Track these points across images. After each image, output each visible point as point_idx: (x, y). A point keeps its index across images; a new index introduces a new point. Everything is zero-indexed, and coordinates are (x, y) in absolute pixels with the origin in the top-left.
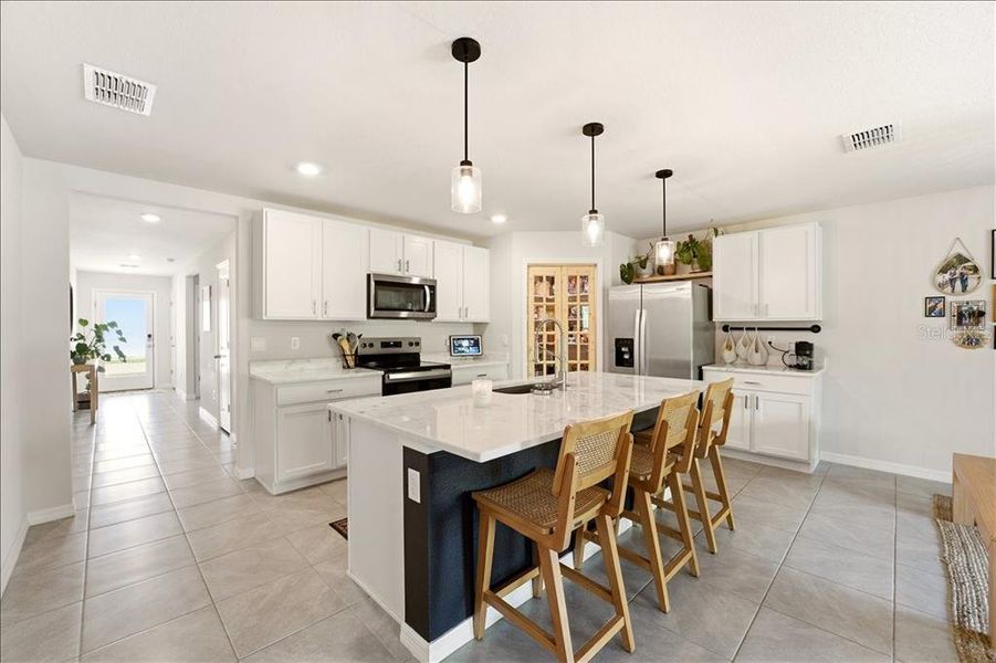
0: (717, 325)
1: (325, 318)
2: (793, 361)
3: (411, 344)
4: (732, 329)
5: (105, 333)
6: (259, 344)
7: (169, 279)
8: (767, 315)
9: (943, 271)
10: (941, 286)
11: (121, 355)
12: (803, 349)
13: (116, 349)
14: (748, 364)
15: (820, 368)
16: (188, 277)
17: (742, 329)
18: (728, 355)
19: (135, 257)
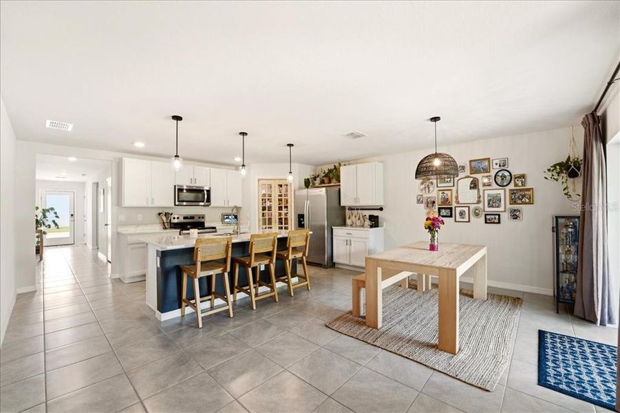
0: (347, 207)
1: (153, 206)
3: (200, 218)
4: (351, 210)
5: (47, 214)
6: (122, 218)
7: (84, 184)
9: (422, 184)
10: (422, 190)
11: (56, 224)
12: (374, 218)
13: (54, 222)
14: (355, 226)
15: (382, 226)
16: (93, 183)
17: (354, 209)
18: (348, 222)
19: (64, 174)
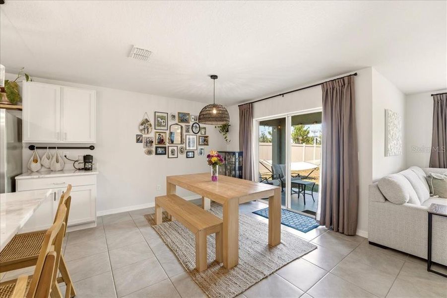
0: (24, 145)
2: (82, 166)
4: (37, 148)
8: (66, 139)
9: (142, 124)
10: (141, 130)
12: (87, 159)
14: (50, 171)
17: (46, 148)
18: (35, 166)
